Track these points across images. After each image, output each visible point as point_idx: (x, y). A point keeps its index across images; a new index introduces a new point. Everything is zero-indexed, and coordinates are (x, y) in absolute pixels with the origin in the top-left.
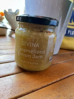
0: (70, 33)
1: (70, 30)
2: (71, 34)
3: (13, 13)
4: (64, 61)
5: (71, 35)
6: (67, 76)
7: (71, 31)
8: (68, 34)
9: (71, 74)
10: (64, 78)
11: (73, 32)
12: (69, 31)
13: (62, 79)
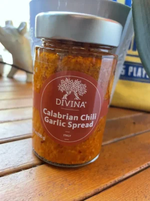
0: (132, 73)
1: (134, 66)
2: (135, 75)
3: (15, 29)
4: (115, 140)
5: (137, 77)
6: (112, 182)
7: (135, 69)
8: (129, 74)
9: (124, 177)
10: (105, 186)
11: (140, 70)
12: (131, 69)
13: (100, 190)
